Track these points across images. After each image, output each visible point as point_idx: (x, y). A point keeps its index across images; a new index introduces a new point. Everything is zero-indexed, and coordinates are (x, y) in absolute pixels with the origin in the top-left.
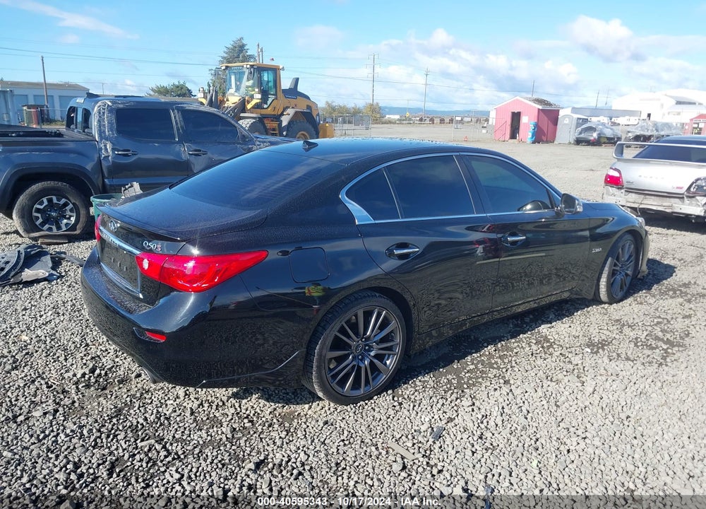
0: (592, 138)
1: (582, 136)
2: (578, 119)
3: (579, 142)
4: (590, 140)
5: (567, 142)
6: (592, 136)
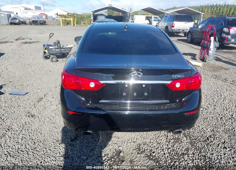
0: (16, 22)
1: (12, 21)
2: (7, 14)
3: (11, 24)
4: (16, 23)
5: (6, 24)
6: (16, 21)
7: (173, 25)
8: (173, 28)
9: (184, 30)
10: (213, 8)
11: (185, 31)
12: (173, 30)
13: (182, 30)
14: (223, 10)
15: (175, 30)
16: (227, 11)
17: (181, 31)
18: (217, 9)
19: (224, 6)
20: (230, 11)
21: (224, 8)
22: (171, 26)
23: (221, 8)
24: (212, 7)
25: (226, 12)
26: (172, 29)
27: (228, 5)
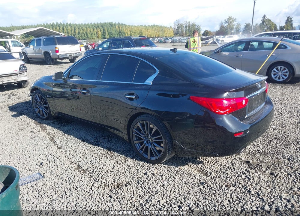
7: (57, 50)
8: (58, 54)
9: (71, 54)
10: (54, 28)
11: (73, 55)
12: (58, 56)
13: (69, 54)
14: (67, 30)
15: (61, 55)
16: (72, 30)
17: (69, 56)
18: (59, 28)
19: (66, 25)
20: (75, 32)
21: (67, 28)
22: (55, 51)
23: (65, 28)
24: (53, 26)
25: (71, 32)
26: (56, 55)
27: (71, 24)
